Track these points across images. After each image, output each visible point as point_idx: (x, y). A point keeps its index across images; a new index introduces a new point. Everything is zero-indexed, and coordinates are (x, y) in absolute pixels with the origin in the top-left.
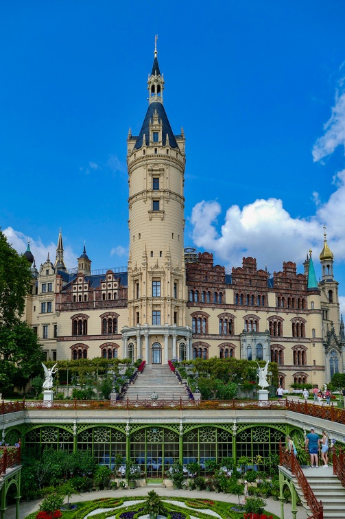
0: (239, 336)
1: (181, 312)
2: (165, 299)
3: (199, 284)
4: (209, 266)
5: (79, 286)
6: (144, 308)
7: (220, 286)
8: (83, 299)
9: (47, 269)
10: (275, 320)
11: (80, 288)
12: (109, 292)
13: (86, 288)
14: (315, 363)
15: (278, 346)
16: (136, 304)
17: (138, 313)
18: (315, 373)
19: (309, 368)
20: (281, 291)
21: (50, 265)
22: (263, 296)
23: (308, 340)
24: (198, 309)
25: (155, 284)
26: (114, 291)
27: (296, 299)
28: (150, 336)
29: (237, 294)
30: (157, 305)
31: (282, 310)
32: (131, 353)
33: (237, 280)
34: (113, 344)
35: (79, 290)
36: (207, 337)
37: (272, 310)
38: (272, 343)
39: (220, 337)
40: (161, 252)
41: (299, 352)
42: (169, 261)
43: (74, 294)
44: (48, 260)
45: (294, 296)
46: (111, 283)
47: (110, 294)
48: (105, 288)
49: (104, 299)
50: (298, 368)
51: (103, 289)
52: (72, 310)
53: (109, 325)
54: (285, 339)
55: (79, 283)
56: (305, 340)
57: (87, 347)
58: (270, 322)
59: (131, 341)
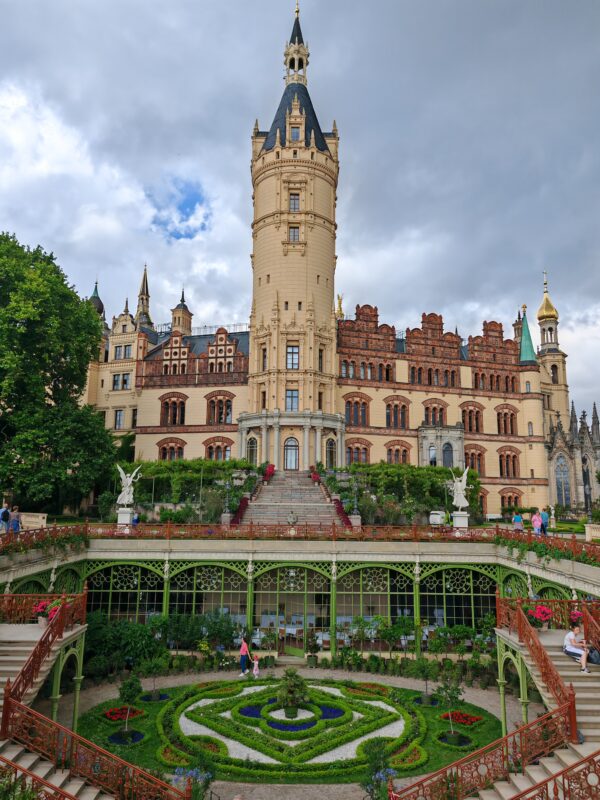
0: (416, 430)
1: (328, 392)
2: (306, 372)
3: (356, 351)
4: (372, 325)
5: (174, 350)
6: (274, 386)
7: (389, 355)
8: (179, 370)
9: (124, 323)
10: (471, 408)
11: (176, 353)
12: (219, 360)
13: (184, 353)
14: (532, 474)
15: (476, 447)
16: (261, 379)
17: (264, 393)
18: (533, 490)
19: (525, 482)
20: (479, 364)
21: (129, 317)
22: (453, 372)
23: (521, 439)
24: (354, 389)
25: (290, 350)
26: (228, 360)
27: (503, 377)
28: (282, 428)
29: (413, 368)
30: (292, 382)
31: (481, 393)
32: (252, 452)
33: (413, 347)
34: (223, 439)
35: (174, 357)
36: (368, 430)
37: (467, 392)
38: (467, 442)
39: (387, 431)
40: (300, 303)
41: (508, 456)
42: (312, 318)
43: (165, 363)
44: (127, 311)
45: (499, 372)
46: (223, 348)
47: (221, 364)
48: (214, 355)
49: (212, 370)
50: (507, 481)
51: (210, 355)
52: (161, 386)
53: (219, 409)
54: (487, 437)
55: (174, 345)
56: (517, 439)
57: (184, 443)
58: (464, 411)
59: (252, 435)
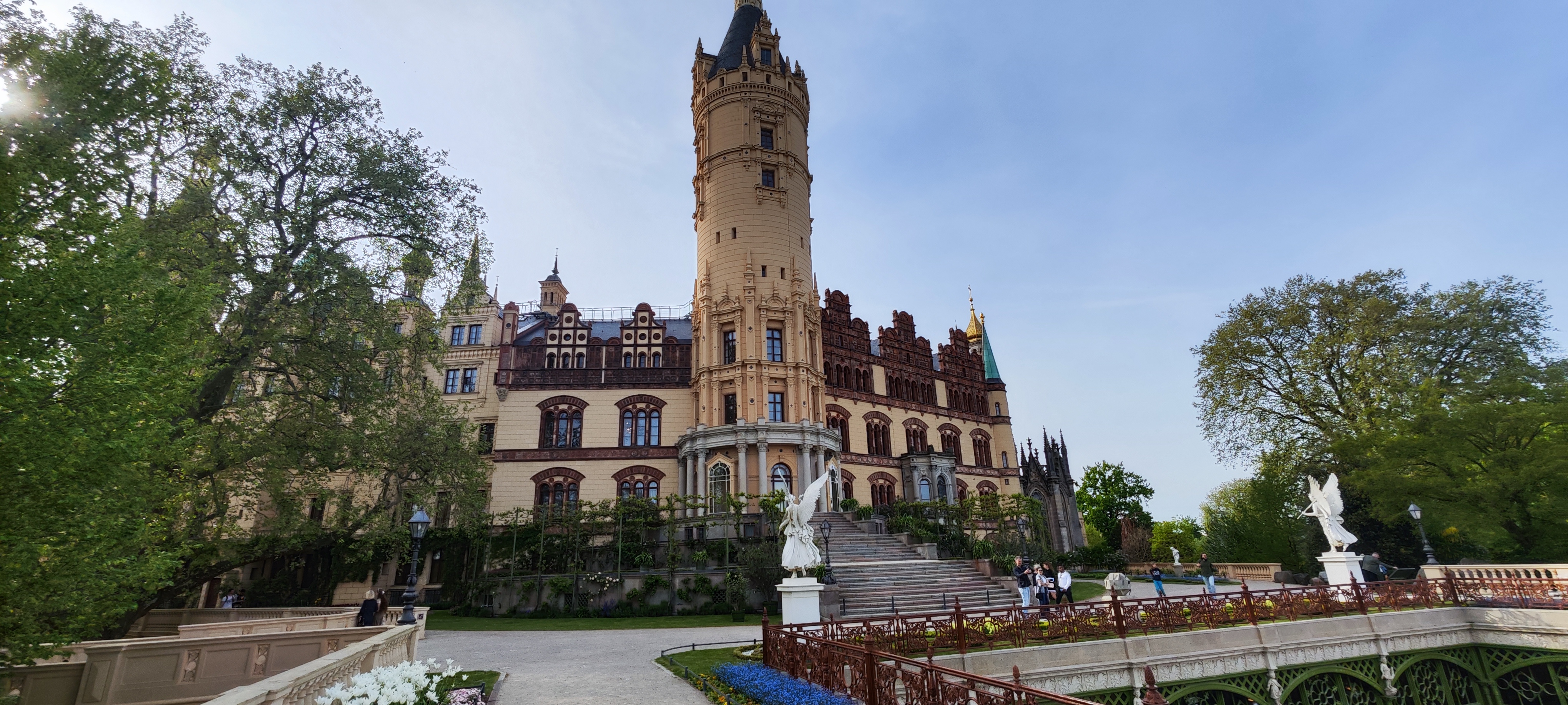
0: (900, 459)
4: (842, 317)
5: (566, 332)
7: (865, 358)
8: (573, 364)
11: (567, 336)
12: (639, 350)
13: (582, 337)
26: (655, 349)
29: (890, 378)
34: (647, 470)
35: (563, 342)
37: (943, 412)
39: (869, 459)
43: (549, 351)
46: (646, 332)
47: (642, 355)
48: (631, 342)
49: (627, 365)
52: (543, 387)
53: (638, 424)
57: (579, 477)
